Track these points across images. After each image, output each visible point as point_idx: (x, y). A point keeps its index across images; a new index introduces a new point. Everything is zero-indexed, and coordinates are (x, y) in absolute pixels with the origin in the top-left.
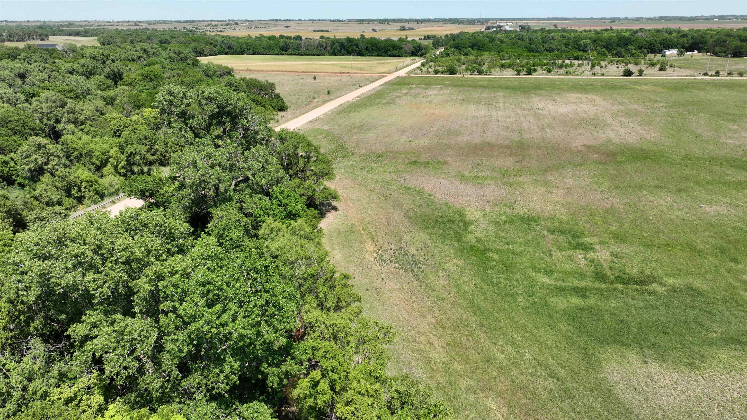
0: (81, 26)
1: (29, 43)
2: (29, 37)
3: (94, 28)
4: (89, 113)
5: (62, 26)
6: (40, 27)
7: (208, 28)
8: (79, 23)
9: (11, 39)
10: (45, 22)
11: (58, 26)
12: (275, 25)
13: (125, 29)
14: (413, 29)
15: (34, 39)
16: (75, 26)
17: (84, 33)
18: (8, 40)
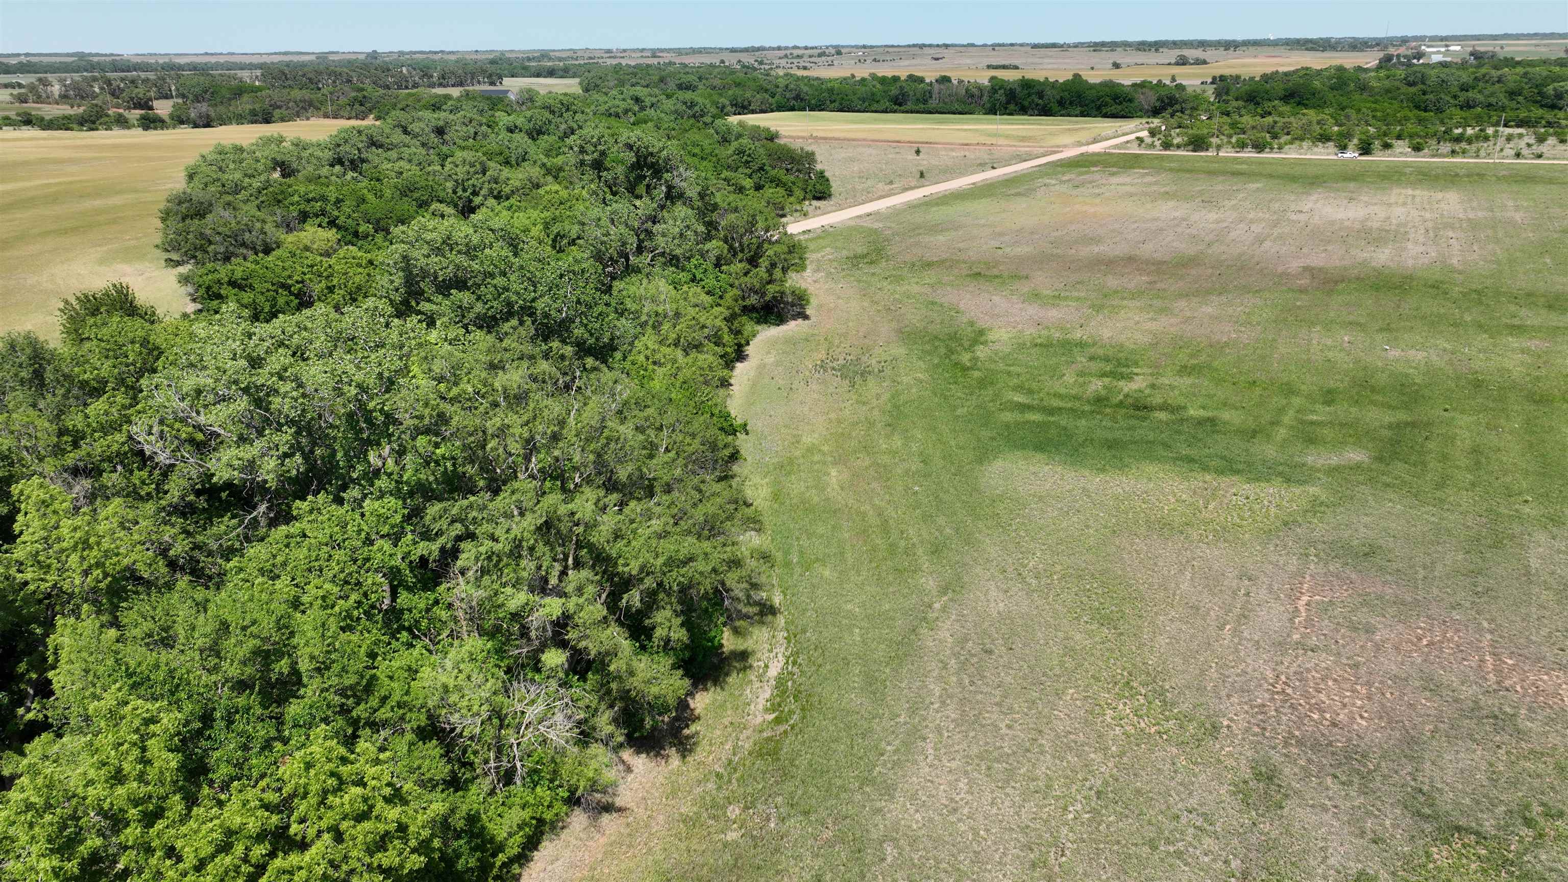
0: (560, 59)
1: (471, 88)
2: (473, 78)
3: (582, 62)
4: (518, 184)
5: (529, 59)
6: (493, 62)
7: (783, 62)
8: (557, 54)
9: (445, 82)
10: (502, 53)
11: (523, 59)
12: (914, 57)
13: (633, 64)
14: (1205, 62)
15: (479, 82)
16: (550, 59)
17: (561, 73)
18: (441, 85)
